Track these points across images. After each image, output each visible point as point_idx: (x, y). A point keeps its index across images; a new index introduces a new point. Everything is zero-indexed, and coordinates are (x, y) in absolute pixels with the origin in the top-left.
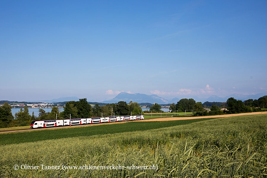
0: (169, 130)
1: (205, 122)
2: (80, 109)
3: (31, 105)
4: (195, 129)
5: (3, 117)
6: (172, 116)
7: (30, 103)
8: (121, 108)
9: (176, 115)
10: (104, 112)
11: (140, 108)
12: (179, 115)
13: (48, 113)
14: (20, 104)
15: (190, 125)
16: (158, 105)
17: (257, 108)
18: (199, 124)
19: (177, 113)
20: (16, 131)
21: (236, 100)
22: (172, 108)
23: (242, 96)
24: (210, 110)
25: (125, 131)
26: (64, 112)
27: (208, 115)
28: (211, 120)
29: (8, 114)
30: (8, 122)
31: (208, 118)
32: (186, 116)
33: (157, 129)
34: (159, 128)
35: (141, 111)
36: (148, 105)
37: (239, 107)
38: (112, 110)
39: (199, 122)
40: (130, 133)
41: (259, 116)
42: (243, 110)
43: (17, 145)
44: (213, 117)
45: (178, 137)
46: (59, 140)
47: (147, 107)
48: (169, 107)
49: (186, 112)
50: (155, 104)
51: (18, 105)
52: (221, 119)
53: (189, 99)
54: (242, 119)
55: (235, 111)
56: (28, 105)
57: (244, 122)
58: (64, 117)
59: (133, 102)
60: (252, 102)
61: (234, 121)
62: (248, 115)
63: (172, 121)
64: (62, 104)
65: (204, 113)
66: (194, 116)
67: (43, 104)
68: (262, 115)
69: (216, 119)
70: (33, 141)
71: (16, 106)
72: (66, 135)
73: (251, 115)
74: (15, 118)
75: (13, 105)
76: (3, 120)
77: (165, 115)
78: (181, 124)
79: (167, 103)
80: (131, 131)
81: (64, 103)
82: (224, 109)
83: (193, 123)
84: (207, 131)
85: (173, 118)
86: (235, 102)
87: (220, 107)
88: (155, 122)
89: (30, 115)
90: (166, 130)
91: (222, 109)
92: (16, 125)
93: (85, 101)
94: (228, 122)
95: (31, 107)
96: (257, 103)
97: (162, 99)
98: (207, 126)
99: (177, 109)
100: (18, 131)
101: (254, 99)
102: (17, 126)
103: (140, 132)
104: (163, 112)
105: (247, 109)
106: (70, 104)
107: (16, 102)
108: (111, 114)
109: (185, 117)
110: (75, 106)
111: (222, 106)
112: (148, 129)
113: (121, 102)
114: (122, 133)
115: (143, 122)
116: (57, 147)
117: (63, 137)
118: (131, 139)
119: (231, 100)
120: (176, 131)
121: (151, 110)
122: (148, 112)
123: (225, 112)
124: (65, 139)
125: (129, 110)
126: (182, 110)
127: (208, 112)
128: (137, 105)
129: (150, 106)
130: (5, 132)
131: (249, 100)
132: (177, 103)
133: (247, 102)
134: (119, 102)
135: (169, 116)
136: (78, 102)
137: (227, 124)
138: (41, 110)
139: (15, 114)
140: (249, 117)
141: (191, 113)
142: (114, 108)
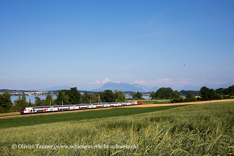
0: (149, 115)
1: (181, 108)
2: (71, 97)
3: (28, 93)
4: (172, 114)
5: (4, 104)
6: (152, 103)
7: (27, 92)
8: (107, 96)
9: (155, 102)
10: (92, 99)
11: (124, 95)
12: (159, 102)
13: (43, 100)
14: (19, 92)
15: (167, 111)
16: (140, 93)
17: (227, 96)
18: (176, 110)
19: (157, 100)
20: (15, 116)
21: (208, 89)
22: (152, 96)
23: (213, 85)
24: (185, 98)
25: (111, 116)
26: (57, 99)
27: (184, 102)
28: (186, 106)
29: (8, 101)
30: (8, 108)
31: (183, 104)
32: (165, 103)
33: (139, 114)
34: (140, 113)
35: (124, 99)
36: (131, 93)
37: (211, 95)
38: (99, 98)
39: (176, 108)
40: (115, 117)
41: (228, 103)
42: (214, 97)
43: (16, 128)
44: (188, 104)
45: (157, 121)
46: (53, 124)
47: (130, 95)
48: (149, 95)
49: (165, 99)
50: (137, 92)
51: (17, 93)
52: (195, 106)
53: (167, 88)
54: (214, 105)
55: (208, 98)
56: (25, 93)
57: (215, 108)
58: (57, 104)
59: (118, 91)
60: (223, 91)
61: (206, 108)
62: (219, 102)
63: (152, 107)
64: (55, 92)
65: (181, 100)
66: (172, 103)
67: (39, 92)
68: (231, 102)
69: (191, 105)
70: (29, 125)
71: (15, 94)
72: (59, 120)
73: (222, 102)
74: (14, 105)
75: (12, 93)
76: (4, 107)
77: (146, 102)
78: (160, 110)
79: (148, 91)
80: (116, 116)
81: (57, 91)
82: (198, 97)
83: (170, 109)
84: (183, 116)
85: (153, 104)
86: (207, 91)
87: (194, 95)
88: (137, 108)
89: (27, 102)
90: (146, 115)
91: (196, 97)
92: (15, 110)
93: (75, 89)
94: (202, 108)
95: (28, 95)
96: (227, 91)
97: (143, 88)
98: (183, 112)
99: (156, 97)
100: (16, 116)
101: (224, 88)
102: (15, 112)
103: (124, 117)
104: (144, 99)
105: (218, 96)
106: (62, 92)
107: (15, 91)
108: (98, 101)
109: (163, 103)
110: (66, 94)
111: (196, 94)
112: (131, 114)
113: (107, 90)
114: (108, 118)
115: (127, 108)
116: (51, 130)
117: (56, 122)
118: (116, 123)
119: (204, 89)
120: (155, 116)
121: (133, 97)
122: (131, 99)
123: (198, 100)
124: (57, 123)
125: (114, 97)
126: (161, 98)
127: (184, 99)
128: (121, 93)
129: (132, 94)
130: (6, 117)
131: (220, 89)
132: (156, 91)
133: (218, 90)
134: (105, 91)
135: (149, 102)
136: (69, 90)
137: (201, 109)
138: (37, 98)
139: (14, 101)
140: (220, 104)
141: (169, 100)
142: (101, 95)
